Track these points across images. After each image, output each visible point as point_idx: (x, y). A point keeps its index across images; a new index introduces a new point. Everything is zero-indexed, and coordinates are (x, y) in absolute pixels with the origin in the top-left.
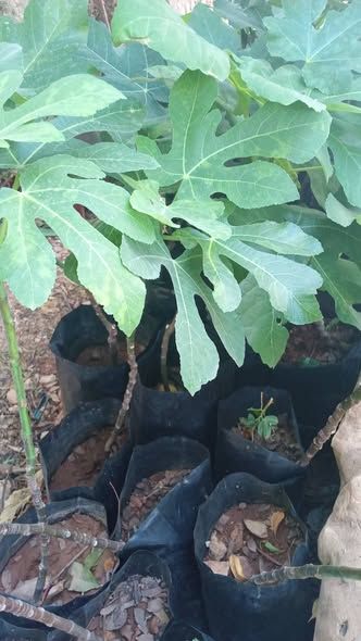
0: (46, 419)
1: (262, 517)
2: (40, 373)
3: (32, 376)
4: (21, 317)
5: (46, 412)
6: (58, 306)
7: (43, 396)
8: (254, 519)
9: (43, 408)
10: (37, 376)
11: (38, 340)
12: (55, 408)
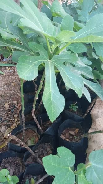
0: (15, 112)
1: (74, 131)
2: (13, 100)
3: (11, 101)
4: (7, 86)
5: (15, 110)
6: (17, 84)
7: (14, 106)
8: (71, 131)
9: (14, 109)
10: (12, 101)
11: (12, 92)
12: (17, 109)
